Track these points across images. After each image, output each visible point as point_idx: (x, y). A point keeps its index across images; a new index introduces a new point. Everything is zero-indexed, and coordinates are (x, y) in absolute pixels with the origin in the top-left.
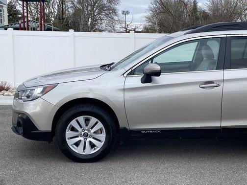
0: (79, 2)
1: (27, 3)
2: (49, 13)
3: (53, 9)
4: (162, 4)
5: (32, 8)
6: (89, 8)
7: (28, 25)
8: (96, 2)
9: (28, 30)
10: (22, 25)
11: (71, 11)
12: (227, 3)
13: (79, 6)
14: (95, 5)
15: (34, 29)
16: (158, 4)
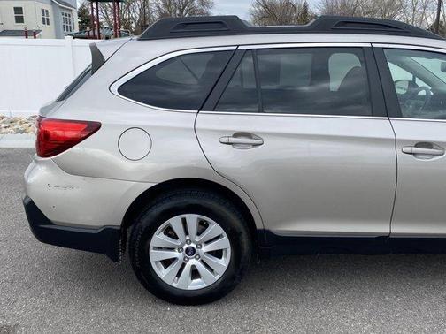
0: (165, 5)
1: (97, 3)
2: (129, 18)
3: (133, 14)
4: (265, 6)
5: (109, 13)
6: (178, 12)
7: (99, 33)
8: (186, 5)
9: (100, 38)
10: (91, 34)
11: (156, 16)
12: (344, 5)
13: (165, 10)
14: (184, 8)
15: (107, 38)
16: (261, 8)
